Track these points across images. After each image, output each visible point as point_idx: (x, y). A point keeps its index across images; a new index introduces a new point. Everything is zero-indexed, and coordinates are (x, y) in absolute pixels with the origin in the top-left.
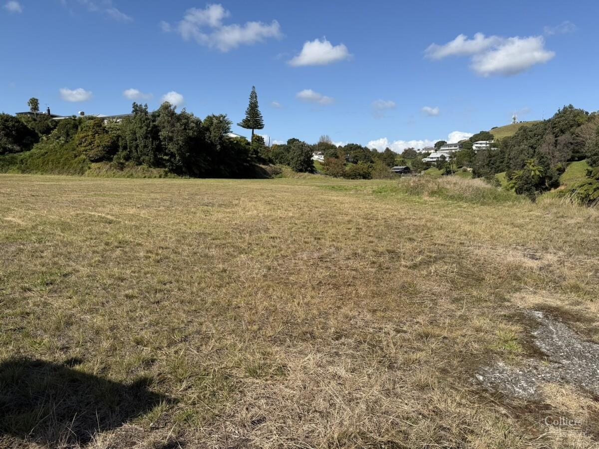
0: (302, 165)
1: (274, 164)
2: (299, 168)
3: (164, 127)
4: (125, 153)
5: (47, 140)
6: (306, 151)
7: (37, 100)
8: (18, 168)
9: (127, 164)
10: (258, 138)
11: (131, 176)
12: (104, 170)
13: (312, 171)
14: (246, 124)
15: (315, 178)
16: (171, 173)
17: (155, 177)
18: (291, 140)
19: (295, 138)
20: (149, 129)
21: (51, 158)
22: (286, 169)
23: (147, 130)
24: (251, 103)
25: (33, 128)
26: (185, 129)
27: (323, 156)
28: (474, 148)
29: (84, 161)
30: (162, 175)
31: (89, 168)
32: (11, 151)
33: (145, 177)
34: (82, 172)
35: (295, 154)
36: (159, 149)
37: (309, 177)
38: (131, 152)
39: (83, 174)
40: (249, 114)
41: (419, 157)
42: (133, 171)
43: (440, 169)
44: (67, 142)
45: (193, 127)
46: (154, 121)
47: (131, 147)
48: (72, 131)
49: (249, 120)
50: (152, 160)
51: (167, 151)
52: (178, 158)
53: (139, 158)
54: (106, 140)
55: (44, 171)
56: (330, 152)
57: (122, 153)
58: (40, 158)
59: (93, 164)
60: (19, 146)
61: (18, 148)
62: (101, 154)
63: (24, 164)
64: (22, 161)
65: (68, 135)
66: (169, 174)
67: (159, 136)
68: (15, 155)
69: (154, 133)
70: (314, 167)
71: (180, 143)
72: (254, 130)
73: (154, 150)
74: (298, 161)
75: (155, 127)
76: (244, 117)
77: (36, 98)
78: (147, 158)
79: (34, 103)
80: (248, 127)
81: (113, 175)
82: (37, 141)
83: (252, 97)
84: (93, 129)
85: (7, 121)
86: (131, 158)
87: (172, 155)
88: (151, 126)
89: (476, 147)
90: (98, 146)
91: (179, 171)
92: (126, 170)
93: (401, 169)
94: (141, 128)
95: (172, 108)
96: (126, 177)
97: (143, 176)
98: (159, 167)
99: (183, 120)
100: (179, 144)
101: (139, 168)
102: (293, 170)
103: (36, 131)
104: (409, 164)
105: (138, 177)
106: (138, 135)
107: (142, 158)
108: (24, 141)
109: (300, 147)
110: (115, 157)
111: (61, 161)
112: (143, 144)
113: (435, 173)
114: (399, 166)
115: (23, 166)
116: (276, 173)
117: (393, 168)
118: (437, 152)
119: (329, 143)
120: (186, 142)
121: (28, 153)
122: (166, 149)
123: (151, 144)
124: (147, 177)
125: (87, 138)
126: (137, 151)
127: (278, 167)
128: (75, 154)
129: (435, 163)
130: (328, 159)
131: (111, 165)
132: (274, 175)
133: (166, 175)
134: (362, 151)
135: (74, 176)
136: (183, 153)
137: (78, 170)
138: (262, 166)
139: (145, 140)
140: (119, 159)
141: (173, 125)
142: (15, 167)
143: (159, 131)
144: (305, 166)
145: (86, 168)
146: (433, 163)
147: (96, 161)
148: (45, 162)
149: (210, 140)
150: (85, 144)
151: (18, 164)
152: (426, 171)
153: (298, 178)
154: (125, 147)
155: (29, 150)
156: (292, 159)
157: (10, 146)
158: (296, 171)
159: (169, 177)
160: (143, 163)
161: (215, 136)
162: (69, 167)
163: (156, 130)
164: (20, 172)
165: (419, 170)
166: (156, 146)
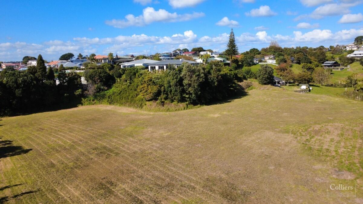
0: (266, 80)
1: (246, 79)
2: (264, 83)
3: (186, 78)
4: (165, 96)
5: (120, 81)
6: (269, 71)
7: (112, 54)
8: (108, 101)
9: (166, 102)
11: (168, 110)
12: (154, 106)
15: (275, 90)
16: (190, 105)
17: (182, 110)
19: (255, 48)
22: (255, 82)
23: (176, 81)
24: (231, 39)
25: (113, 75)
26: (198, 78)
27: (275, 60)
29: (142, 100)
30: (185, 107)
33: (176, 110)
35: (261, 73)
36: (183, 91)
37: (271, 89)
38: (167, 94)
39: (142, 108)
40: (229, 46)
42: (169, 107)
45: (203, 76)
46: (180, 74)
47: (167, 91)
48: (133, 77)
49: (229, 50)
50: (179, 99)
51: (187, 92)
52: (193, 95)
53: (172, 97)
54: (155, 89)
56: (280, 58)
57: (163, 96)
58: (118, 95)
59: (147, 102)
60: (107, 87)
61: (106, 88)
62: (152, 97)
63: (110, 99)
64: (109, 97)
65: (131, 79)
67: (183, 83)
68: (106, 92)
69: (180, 82)
72: (232, 56)
73: (181, 92)
75: (181, 77)
78: (177, 98)
80: (229, 55)
81: (158, 110)
82: (115, 83)
83: (231, 36)
84: (148, 82)
86: (168, 99)
87: (191, 94)
88: (179, 78)
90: (150, 93)
91: (195, 103)
92: (166, 106)
93: (331, 63)
94: (173, 79)
96: (166, 111)
98: (183, 102)
101: (173, 104)
102: (260, 84)
105: (173, 111)
106: (171, 84)
107: (174, 97)
110: (159, 98)
111: (129, 98)
112: (174, 90)
113: (358, 67)
114: (330, 61)
115: (109, 100)
116: (249, 86)
117: (325, 63)
118: (359, 49)
119: (277, 46)
120: (199, 86)
121: (111, 91)
122: (187, 90)
123: (179, 89)
124: (177, 110)
125: (144, 88)
126: (171, 94)
127: (250, 81)
128: (137, 94)
129: (358, 58)
130: (279, 64)
131: (157, 103)
132: (247, 89)
133: (187, 107)
134: (303, 54)
135: (137, 109)
136: (197, 92)
137: (139, 105)
138: (239, 83)
139: (175, 87)
140: (162, 99)
141: (191, 77)
142: (106, 101)
143: (183, 80)
144: (268, 81)
145: (143, 104)
146: (356, 58)
147: (149, 101)
148: (121, 98)
149: (211, 80)
150: (143, 92)
151: (107, 99)
152: (351, 65)
153: (263, 90)
154: (164, 91)
155: (111, 88)
156: (259, 76)
157: (102, 87)
158: (262, 84)
159: (189, 108)
160: (174, 100)
161: (214, 77)
162: (134, 103)
163: (181, 80)
164: (109, 104)
165: (345, 64)
166: (181, 90)
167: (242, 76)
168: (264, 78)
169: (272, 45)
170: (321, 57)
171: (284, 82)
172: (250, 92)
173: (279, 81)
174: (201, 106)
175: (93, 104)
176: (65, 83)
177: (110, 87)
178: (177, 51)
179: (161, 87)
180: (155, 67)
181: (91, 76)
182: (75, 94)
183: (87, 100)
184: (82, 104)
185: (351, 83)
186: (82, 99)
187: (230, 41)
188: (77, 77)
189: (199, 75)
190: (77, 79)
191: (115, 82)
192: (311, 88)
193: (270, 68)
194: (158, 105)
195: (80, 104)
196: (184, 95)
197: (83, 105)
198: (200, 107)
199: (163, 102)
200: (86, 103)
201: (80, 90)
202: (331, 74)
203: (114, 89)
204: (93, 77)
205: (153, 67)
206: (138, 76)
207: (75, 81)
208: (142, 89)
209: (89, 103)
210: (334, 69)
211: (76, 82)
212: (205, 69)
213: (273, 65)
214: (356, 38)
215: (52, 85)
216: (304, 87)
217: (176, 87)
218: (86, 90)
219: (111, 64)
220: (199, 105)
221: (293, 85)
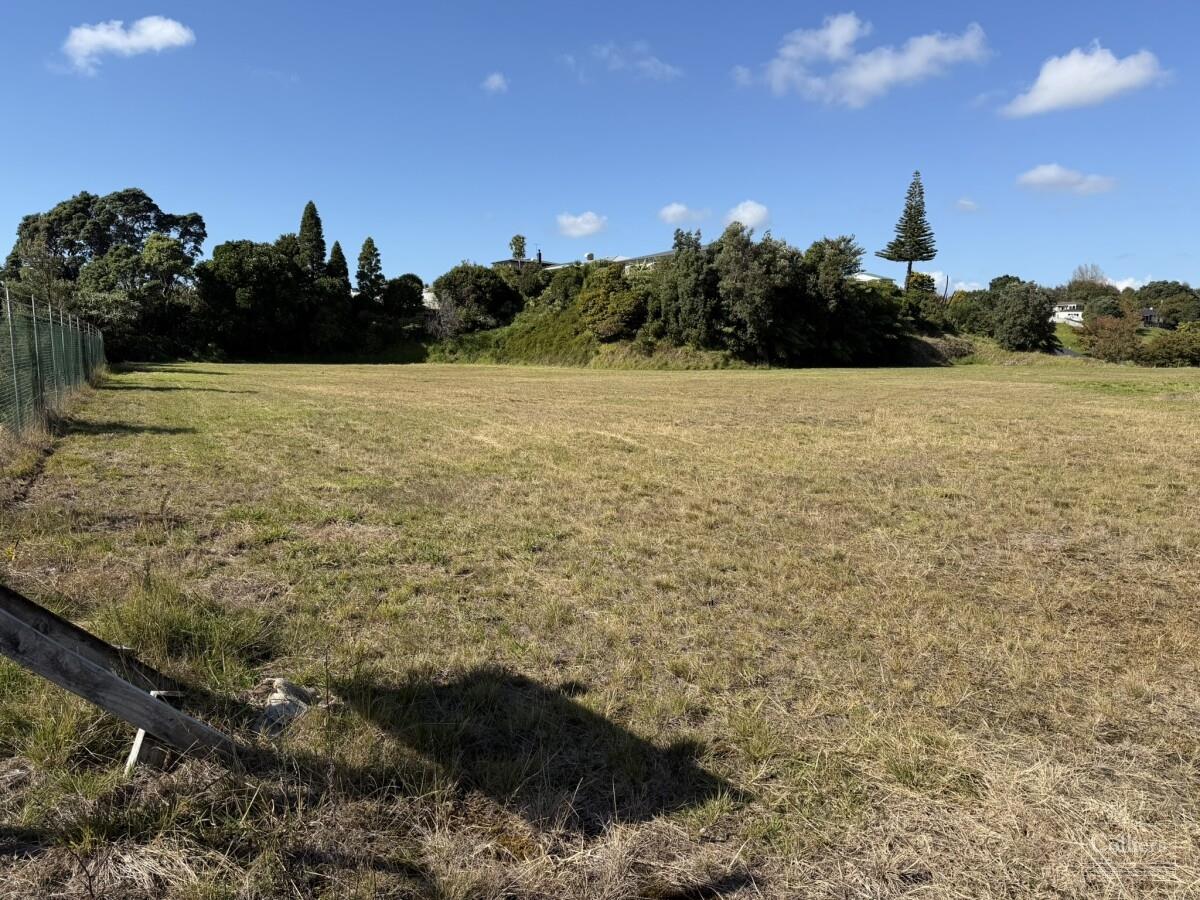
0: (1026, 336)
1: (956, 334)
3: (728, 272)
4: (657, 324)
5: (536, 306)
6: (1036, 303)
9: (659, 344)
10: (920, 280)
11: (665, 366)
12: (621, 355)
13: (1052, 348)
14: (896, 253)
15: (1056, 364)
16: (736, 359)
17: (706, 368)
18: (999, 279)
19: (1010, 276)
20: (701, 277)
21: (541, 336)
22: (985, 345)
23: (697, 279)
24: (910, 207)
25: (516, 287)
27: (1080, 313)
29: (589, 341)
30: (718, 363)
31: (598, 353)
33: (688, 369)
34: (585, 360)
35: (1010, 310)
36: (717, 313)
37: (1041, 362)
38: (666, 322)
39: (586, 364)
40: (903, 231)
42: (668, 357)
44: (564, 308)
46: (710, 261)
47: (667, 314)
48: (573, 289)
49: (902, 243)
50: (702, 336)
51: (730, 317)
52: (750, 330)
53: (680, 332)
54: (625, 302)
55: (529, 360)
56: (1099, 303)
57: (652, 325)
58: (523, 336)
59: (604, 346)
60: (495, 317)
61: (492, 321)
62: (617, 327)
63: (501, 348)
64: (497, 342)
65: (566, 296)
66: (732, 361)
67: (718, 289)
68: (490, 333)
69: (709, 284)
70: (1055, 339)
71: (757, 299)
72: (914, 263)
73: (707, 316)
74: (1014, 325)
75: (712, 271)
76: (892, 237)
77: (522, 234)
78: (694, 332)
79: (519, 243)
80: (900, 258)
81: (634, 365)
82: (520, 309)
83: (911, 195)
85: (479, 276)
86: (666, 334)
87: (740, 325)
88: (705, 271)
90: (613, 314)
92: (657, 355)
94: (687, 275)
95: (745, 233)
96: (656, 367)
97: (685, 367)
98: (713, 349)
99: (767, 254)
100: (754, 302)
101: (680, 352)
102: (1002, 347)
103: (520, 292)
105: (677, 368)
106: (680, 290)
107: (685, 334)
109: (1023, 294)
110: (640, 331)
111: (555, 342)
112: (688, 307)
115: (498, 351)
116: (960, 353)
119: (1098, 281)
120: (767, 297)
121: (506, 329)
122: (728, 312)
123: (703, 305)
124: (692, 368)
125: (596, 300)
126: (677, 320)
127: (966, 341)
128: (576, 329)
130: (1093, 321)
131: (633, 347)
132: (954, 358)
133: (726, 364)
135: (572, 368)
136: (760, 320)
138: (926, 338)
139: (692, 299)
140: (647, 335)
142: (488, 354)
143: (719, 278)
145: (591, 353)
147: (608, 340)
148: (531, 345)
149: (816, 292)
150: (593, 311)
151: (492, 349)
153: (1014, 365)
154: (657, 315)
155: (509, 323)
156: (1001, 321)
157: (481, 319)
158: (1010, 348)
159: (731, 366)
160: (686, 341)
161: (827, 282)
162: (565, 352)
163: (714, 277)
164: (494, 361)
166: (711, 308)
167: (939, 321)
168: (1018, 328)
174: (773, 368)
176: (377, 294)
177: (505, 319)
179: (646, 298)
181: (450, 282)
183: (435, 350)
186: (423, 343)
187: (906, 212)
188: (410, 283)
191: (522, 307)
196: (720, 326)
198: (769, 370)
200: (433, 356)
203: (514, 326)
209: (441, 357)
217: (695, 297)
220: (765, 365)
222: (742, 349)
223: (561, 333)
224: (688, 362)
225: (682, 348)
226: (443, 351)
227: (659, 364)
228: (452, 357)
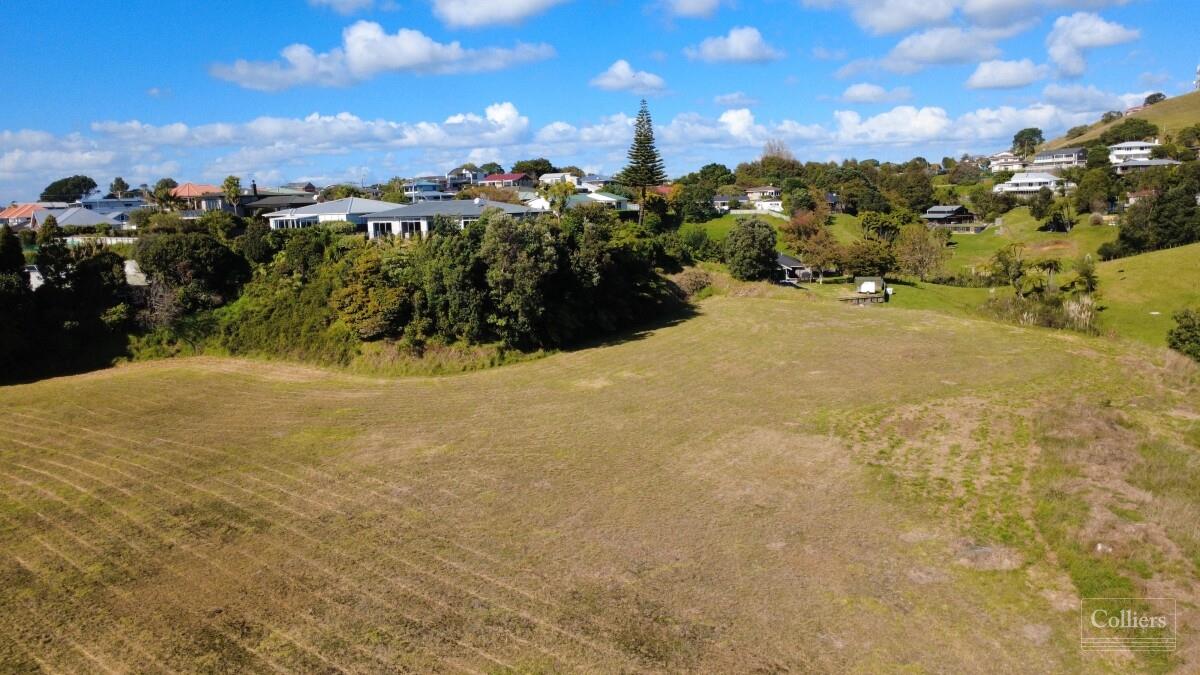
0: (754, 267)
2: (748, 274)
3: (495, 261)
4: (426, 322)
5: (268, 274)
6: (761, 238)
7: (238, 180)
8: (225, 344)
9: (429, 342)
11: (438, 369)
12: (388, 358)
13: (776, 276)
16: (510, 350)
17: (483, 367)
18: (708, 167)
19: (717, 164)
20: (468, 268)
21: (284, 323)
22: (719, 274)
23: (464, 271)
24: (640, 135)
25: (241, 252)
26: (536, 260)
27: (780, 203)
28: (1113, 159)
29: (347, 339)
30: (494, 358)
32: (206, 305)
33: (464, 370)
34: (344, 359)
35: (739, 243)
36: (487, 306)
38: (432, 315)
39: (347, 364)
40: (636, 157)
41: (987, 181)
42: (441, 358)
43: (1038, 219)
44: (304, 281)
45: (551, 256)
46: (475, 248)
47: (434, 306)
48: (313, 258)
49: (635, 169)
50: (475, 330)
51: (500, 306)
52: (521, 319)
53: (451, 326)
54: (391, 298)
55: (274, 352)
57: (419, 323)
59: (365, 344)
60: (219, 294)
61: (218, 299)
62: (380, 326)
63: (233, 335)
64: (228, 328)
65: (306, 267)
66: (507, 353)
67: (487, 279)
68: (216, 313)
69: (477, 275)
70: (778, 266)
71: (529, 290)
73: (479, 309)
74: (745, 258)
75: (478, 259)
78: (466, 328)
79: (234, 186)
81: (404, 369)
82: (248, 278)
83: (640, 122)
84: (366, 278)
85: (196, 247)
86: (436, 331)
87: (513, 316)
88: (471, 261)
89: (1118, 157)
90: (375, 313)
91: (526, 344)
92: (429, 355)
93: (948, 212)
94: (453, 267)
96: (430, 372)
97: (462, 368)
98: (487, 342)
100: (525, 292)
101: (453, 350)
102: (735, 277)
103: (246, 257)
104: (965, 199)
105: (453, 371)
106: (447, 282)
107: (455, 328)
108: (228, 282)
109: (749, 229)
110: (407, 329)
111: (302, 333)
112: (457, 301)
113: (1027, 223)
114: (945, 205)
115: (230, 339)
116: (700, 286)
117: (931, 210)
118: (1027, 168)
119: (785, 157)
120: (538, 286)
121: (235, 308)
122: (499, 302)
123: (475, 298)
124: (468, 368)
125: (354, 297)
126: (446, 315)
127: (702, 271)
128: (327, 317)
129: (1025, 197)
130: (792, 214)
131: (400, 348)
132: (696, 294)
133: (502, 358)
134: (863, 182)
135: (330, 368)
136: (532, 308)
137: (337, 357)
138: (671, 277)
139: (461, 292)
140: (415, 333)
141: (513, 259)
142: (217, 342)
143: (486, 267)
144: (761, 267)
145: (352, 352)
146: (1019, 196)
147: (371, 339)
148: (273, 333)
149: (579, 267)
150: (350, 309)
151: (222, 336)
152: (1005, 216)
153: (747, 296)
154: (424, 306)
155: (237, 298)
156: (732, 254)
157: (203, 297)
158: (742, 278)
159: (507, 360)
160: (458, 337)
161: (588, 256)
162: (319, 348)
163: (481, 267)
164: (228, 353)
165: (989, 215)
166: (481, 300)
167: (678, 255)
168: (748, 260)
169: (769, 155)
170: (918, 192)
171: (808, 270)
172: (704, 304)
173: (794, 269)
174: (548, 353)
175: (172, 356)
176: (65, 281)
177: (230, 295)
178: (464, 172)
179: (411, 294)
180: (389, 226)
181: (161, 257)
182: (103, 322)
183: (148, 343)
184: (130, 357)
185: (1006, 271)
186: (131, 337)
187: (636, 139)
188: (107, 260)
189: (539, 251)
190: (109, 268)
191: (252, 276)
192: (890, 290)
193: (767, 227)
194: (403, 354)
195: (123, 356)
196: (492, 319)
197: (134, 360)
198: (545, 356)
199: (420, 343)
200: (146, 351)
201: (121, 307)
202: (949, 244)
203: (244, 302)
204: (167, 262)
205: (382, 225)
206: (332, 256)
207: (103, 274)
208: (347, 301)
209: (157, 351)
210: (955, 229)
211: (106, 279)
212: (559, 231)
213: (775, 218)
214: (1016, 133)
215: (13, 291)
216: (869, 286)
217: (464, 290)
218: (143, 306)
219: (235, 214)
220: (541, 351)
221: (836, 282)
222: (517, 339)
223: (309, 320)
224: (462, 361)
225: (456, 344)
226: (159, 342)
227: (433, 366)
228: (172, 349)
